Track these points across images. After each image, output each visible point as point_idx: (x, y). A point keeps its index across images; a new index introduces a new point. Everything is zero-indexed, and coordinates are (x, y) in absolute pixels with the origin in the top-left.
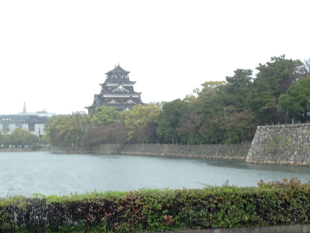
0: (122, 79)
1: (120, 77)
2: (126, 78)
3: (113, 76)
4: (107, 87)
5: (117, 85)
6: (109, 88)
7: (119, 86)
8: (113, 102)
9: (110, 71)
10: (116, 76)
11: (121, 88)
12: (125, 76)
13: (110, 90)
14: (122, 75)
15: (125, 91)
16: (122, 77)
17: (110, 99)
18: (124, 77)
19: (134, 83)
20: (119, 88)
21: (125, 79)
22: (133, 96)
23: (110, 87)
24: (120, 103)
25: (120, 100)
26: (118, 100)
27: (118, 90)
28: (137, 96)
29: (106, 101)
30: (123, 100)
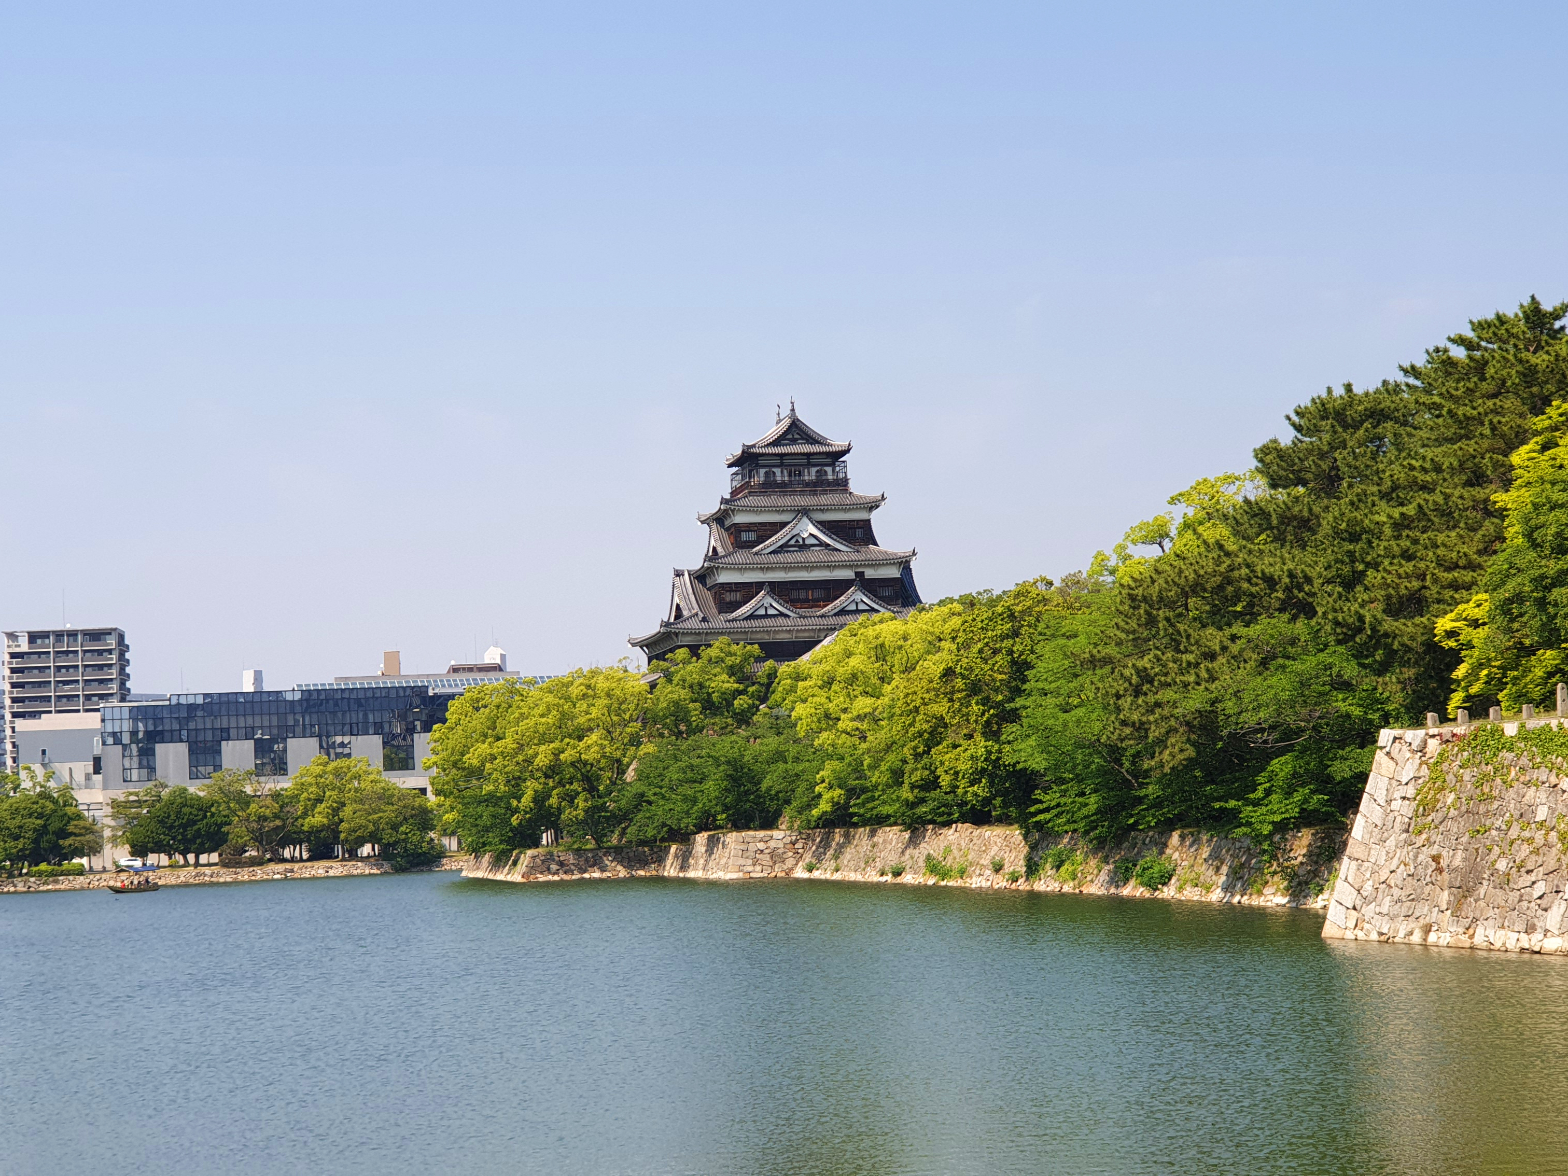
0: (812, 484)
1: (800, 473)
2: (830, 476)
3: (762, 472)
4: (738, 529)
5: (787, 518)
6: (746, 537)
7: (797, 521)
8: (767, 605)
10: (777, 471)
11: (804, 534)
13: (753, 544)
14: (809, 465)
15: (827, 545)
16: (811, 475)
17: (752, 591)
18: (822, 473)
19: (873, 506)
20: (794, 531)
21: (827, 482)
22: (870, 574)
23: (750, 527)
24: (802, 611)
25: (802, 595)
26: (794, 595)
27: (792, 542)
28: (894, 573)
29: (731, 603)
30: (818, 594)
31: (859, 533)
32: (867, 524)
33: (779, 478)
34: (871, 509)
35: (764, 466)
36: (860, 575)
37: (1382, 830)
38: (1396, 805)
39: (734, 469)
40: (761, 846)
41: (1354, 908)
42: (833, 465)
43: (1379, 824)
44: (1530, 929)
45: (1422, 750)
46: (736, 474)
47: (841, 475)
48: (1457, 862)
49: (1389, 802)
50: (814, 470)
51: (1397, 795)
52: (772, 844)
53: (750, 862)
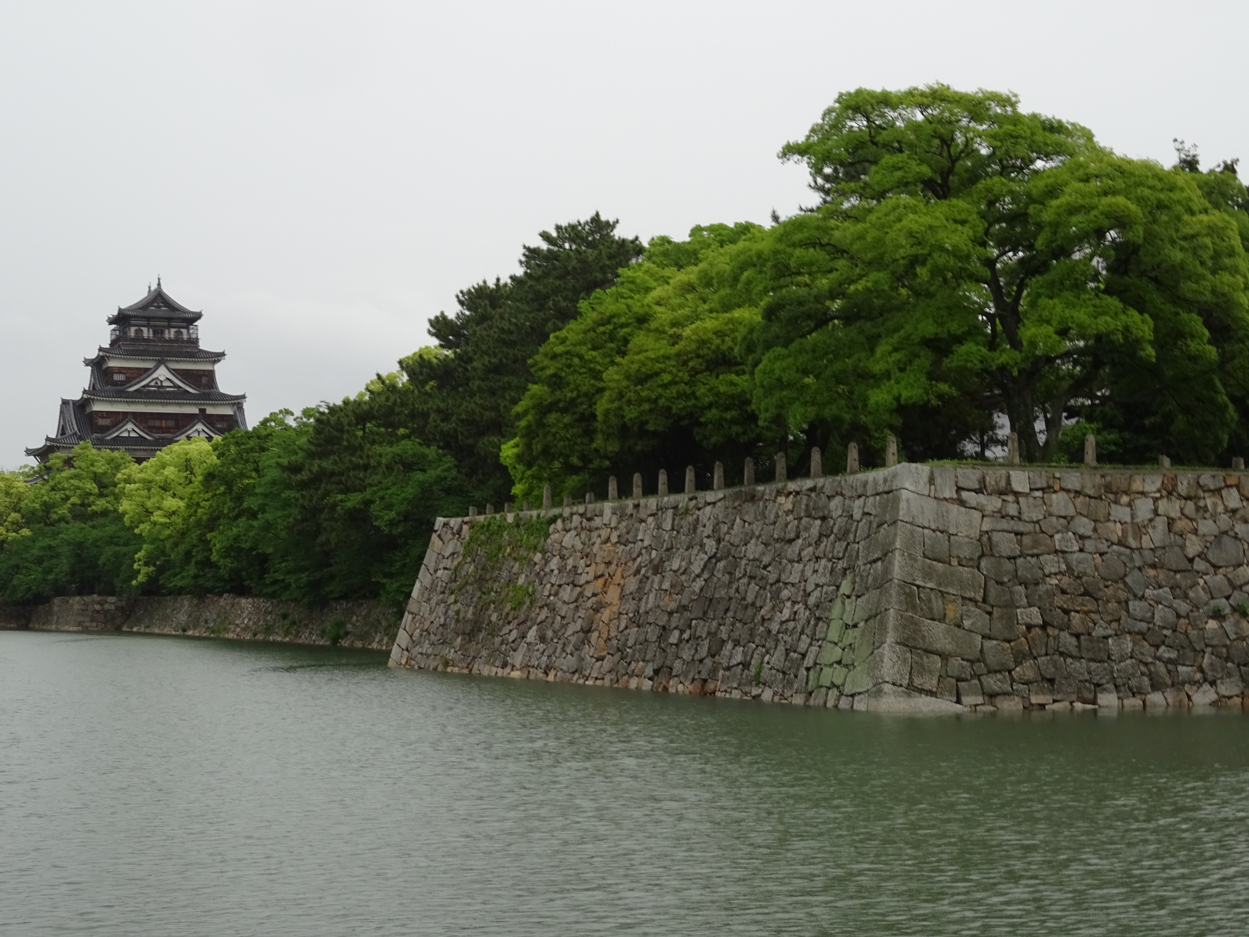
0: (170, 341)
1: (162, 332)
2: (185, 337)
3: (133, 329)
4: (110, 372)
5: (149, 365)
6: (117, 377)
7: (156, 368)
8: (129, 430)
9: (123, 307)
10: (145, 330)
11: (162, 378)
12: (184, 331)
13: (122, 383)
14: (170, 327)
15: (180, 387)
16: (170, 334)
17: (119, 419)
18: (179, 333)
19: (218, 357)
20: (154, 376)
21: (183, 341)
22: (210, 411)
23: (120, 370)
24: (157, 435)
25: (157, 423)
26: (152, 423)
27: (153, 384)
28: (228, 411)
29: (102, 426)
30: (171, 423)
31: (204, 380)
32: (211, 375)
33: (145, 335)
34: (215, 362)
35: (134, 325)
36: (203, 411)
37: (429, 590)
38: (440, 573)
39: (113, 326)
40: (97, 607)
41: (407, 650)
42: (188, 328)
43: (429, 586)
44: (504, 665)
45: (459, 532)
46: (114, 330)
47: (194, 336)
48: (469, 615)
49: (436, 571)
50: (173, 331)
51: (441, 566)
52: (106, 606)
53: (88, 619)
